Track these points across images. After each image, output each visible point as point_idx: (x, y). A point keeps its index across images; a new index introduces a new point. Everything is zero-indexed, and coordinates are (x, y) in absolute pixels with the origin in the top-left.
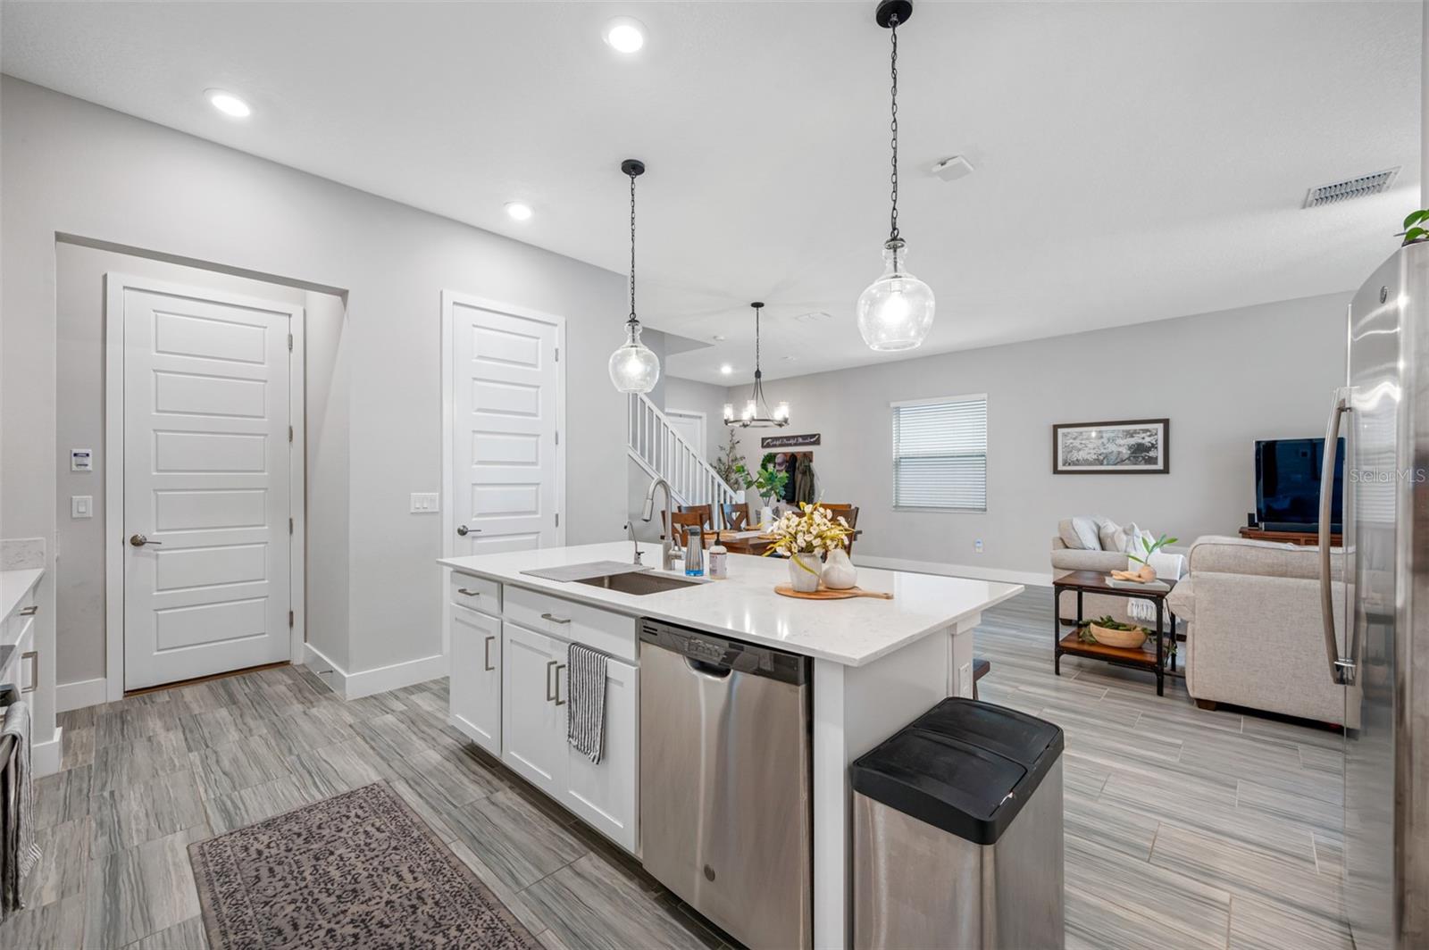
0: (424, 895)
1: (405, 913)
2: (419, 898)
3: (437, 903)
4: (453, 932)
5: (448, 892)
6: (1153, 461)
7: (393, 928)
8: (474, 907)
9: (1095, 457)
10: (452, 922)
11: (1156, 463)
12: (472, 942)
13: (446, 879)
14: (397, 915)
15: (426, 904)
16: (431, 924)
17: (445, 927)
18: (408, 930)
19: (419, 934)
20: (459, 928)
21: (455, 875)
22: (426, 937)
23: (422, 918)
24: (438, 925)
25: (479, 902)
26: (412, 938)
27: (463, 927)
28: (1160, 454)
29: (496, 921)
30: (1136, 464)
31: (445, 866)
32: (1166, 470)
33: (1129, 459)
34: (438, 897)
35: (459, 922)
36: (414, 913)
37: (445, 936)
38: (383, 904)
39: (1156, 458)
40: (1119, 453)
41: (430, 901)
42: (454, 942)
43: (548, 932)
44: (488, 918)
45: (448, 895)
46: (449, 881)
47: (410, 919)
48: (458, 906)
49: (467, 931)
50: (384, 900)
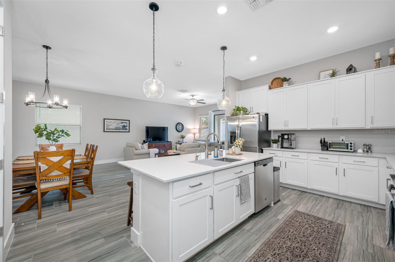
0: (273, 254)
1: (281, 256)
2: (275, 254)
3: (274, 250)
4: (281, 244)
5: (269, 249)
6: (126, 129)
7: (287, 256)
8: (271, 243)
9: (114, 128)
10: (278, 245)
11: (127, 130)
12: (281, 240)
13: (265, 251)
14: (283, 257)
15: (276, 253)
16: (281, 249)
17: (280, 246)
18: (285, 253)
19: (285, 250)
20: (279, 243)
21: (263, 250)
22: (285, 248)
23: (280, 251)
24: (280, 248)
25: (269, 242)
26: (287, 251)
27: (278, 243)
28: (128, 128)
29: (273, 238)
30: (123, 130)
31: (260, 253)
32: (129, 132)
33: (122, 129)
34: (272, 251)
35: (277, 244)
36: (280, 254)
37: (282, 245)
39: (127, 129)
40: (120, 127)
41: (274, 252)
42: (283, 243)
43: (271, 231)
44: (273, 240)
45: (270, 249)
46: (265, 250)
47: (282, 254)
48: (272, 246)
49: (279, 242)
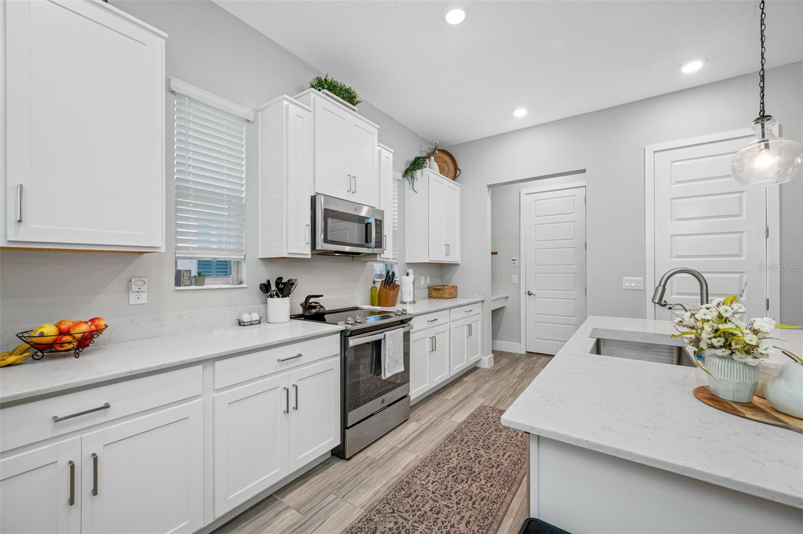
0: (500, 466)
1: (488, 465)
2: (498, 466)
3: (499, 472)
4: (489, 484)
5: (507, 472)
7: (480, 466)
8: (506, 485)
10: (493, 481)
12: (488, 493)
13: (513, 468)
14: (486, 464)
15: (497, 469)
16: (489, 476)
17: (489, 480)
18: (482, 470)
19: (482, 474)
20: (491, 486)
21: (517, 470)
22: (482, 477)
23: (490, 471)
24: (489, 478)
25: (509, 485)
26: (479, 474)
27: (493, 486)
29: (504, 496)
31: (520, 465)
34: (503, 470)
35: (495, 484)
36: (490, 468)
37: (486, 483)
38: (488, 457)
41: (499, 469)
42: (484, 487)
43: (512, 520)
44: (503, 492)
45: (506, 473)
46: (513, 470)
47: (487, 468)
48: (503, 479)
49: (492, 488)
50: (491, 457)
